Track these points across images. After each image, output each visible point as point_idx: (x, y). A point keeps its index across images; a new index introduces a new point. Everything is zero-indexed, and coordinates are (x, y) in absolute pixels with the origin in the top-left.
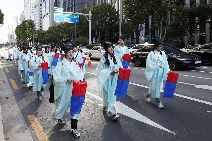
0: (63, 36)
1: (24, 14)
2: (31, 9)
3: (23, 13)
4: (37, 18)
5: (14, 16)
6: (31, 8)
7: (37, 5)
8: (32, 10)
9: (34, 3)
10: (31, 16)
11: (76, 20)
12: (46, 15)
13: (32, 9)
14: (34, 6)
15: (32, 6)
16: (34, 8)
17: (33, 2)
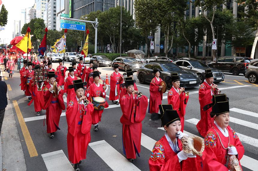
0: (78, 40)
1: (35, 8)
2: (43, 3)
3: (33, 7)
4: (50, 15)
5: (22, 10)
10: (43, 12)
11: (83, 28)
16: (47, 2)
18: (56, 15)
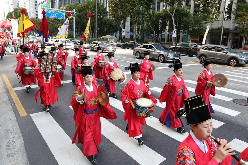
4: (32, 5)
10: (25, 2)
12: (42, 3)
18: (38, 5)
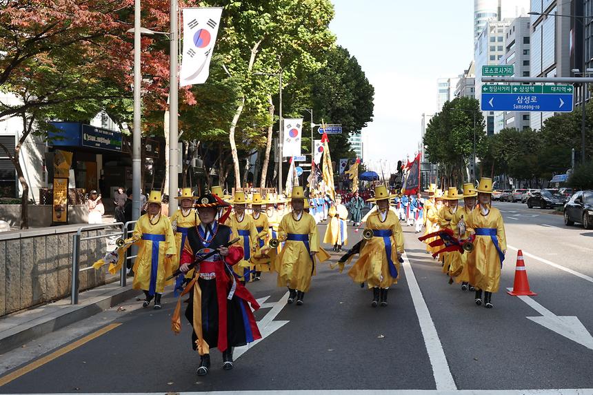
1: (472, 74)
2: (492, 58)
3: (467, 72)
5: (440, 84)
6: (493, 53)
7: (513, 42)
8: (496, 58)
9: (504, 35)
12: (544, 75)
13: (500, 56)
14: (504, 44)
15: (497, 44)
16: (503, 52)
17: (500, 31)
